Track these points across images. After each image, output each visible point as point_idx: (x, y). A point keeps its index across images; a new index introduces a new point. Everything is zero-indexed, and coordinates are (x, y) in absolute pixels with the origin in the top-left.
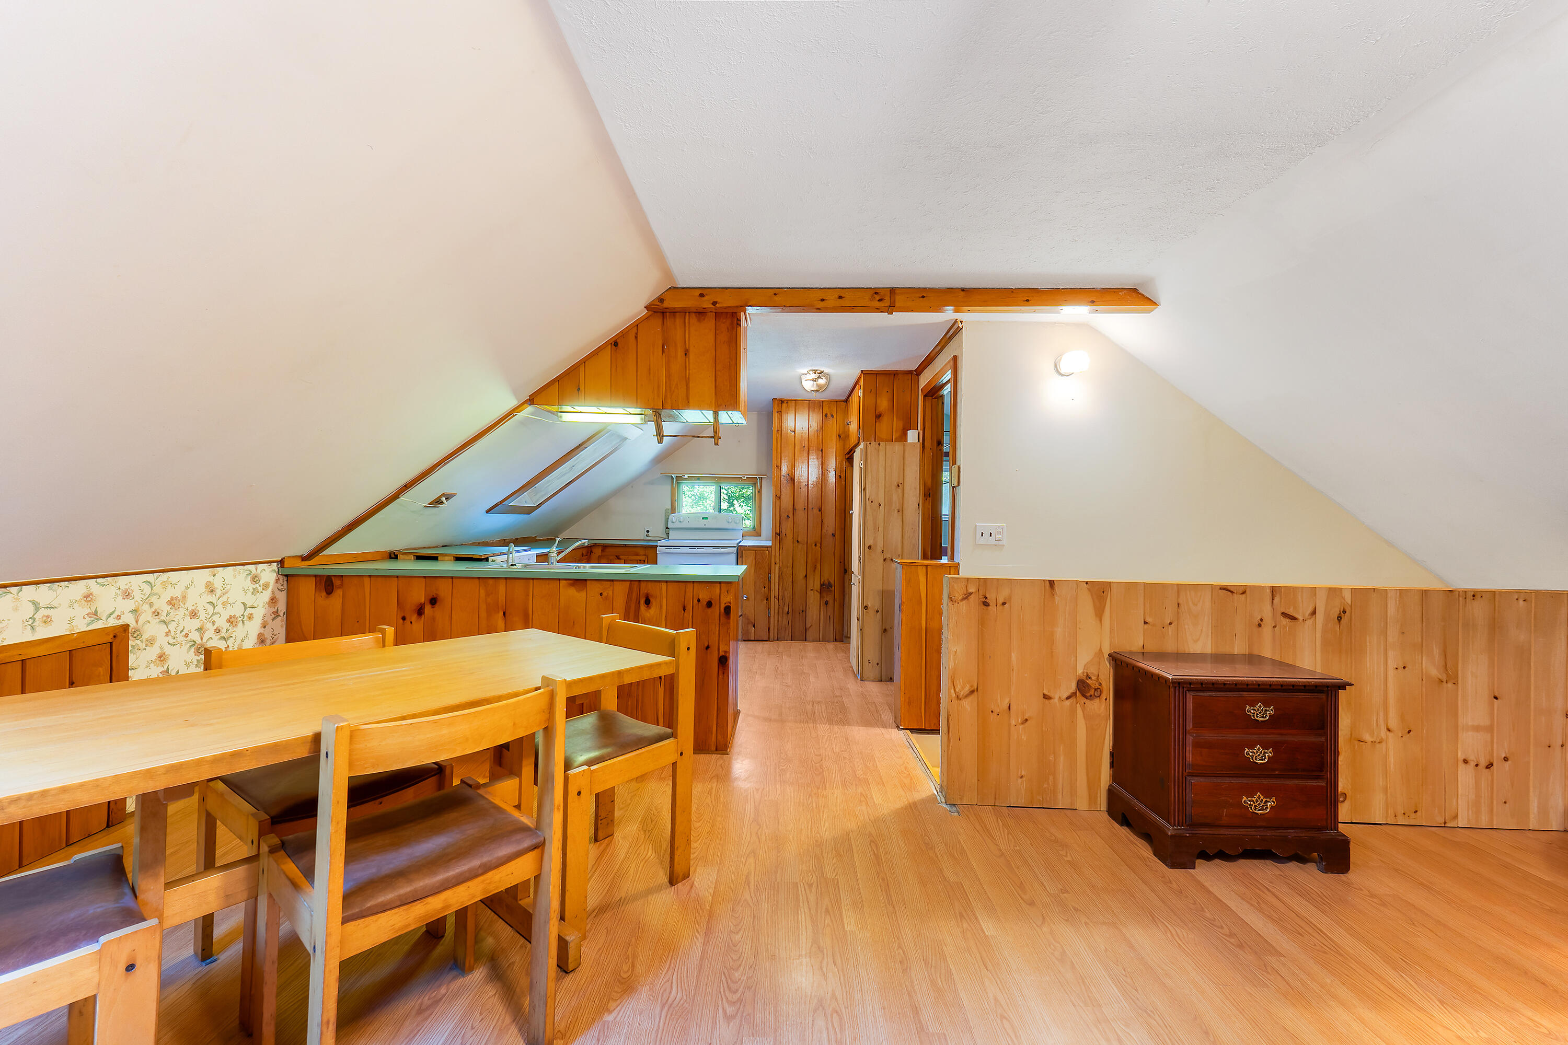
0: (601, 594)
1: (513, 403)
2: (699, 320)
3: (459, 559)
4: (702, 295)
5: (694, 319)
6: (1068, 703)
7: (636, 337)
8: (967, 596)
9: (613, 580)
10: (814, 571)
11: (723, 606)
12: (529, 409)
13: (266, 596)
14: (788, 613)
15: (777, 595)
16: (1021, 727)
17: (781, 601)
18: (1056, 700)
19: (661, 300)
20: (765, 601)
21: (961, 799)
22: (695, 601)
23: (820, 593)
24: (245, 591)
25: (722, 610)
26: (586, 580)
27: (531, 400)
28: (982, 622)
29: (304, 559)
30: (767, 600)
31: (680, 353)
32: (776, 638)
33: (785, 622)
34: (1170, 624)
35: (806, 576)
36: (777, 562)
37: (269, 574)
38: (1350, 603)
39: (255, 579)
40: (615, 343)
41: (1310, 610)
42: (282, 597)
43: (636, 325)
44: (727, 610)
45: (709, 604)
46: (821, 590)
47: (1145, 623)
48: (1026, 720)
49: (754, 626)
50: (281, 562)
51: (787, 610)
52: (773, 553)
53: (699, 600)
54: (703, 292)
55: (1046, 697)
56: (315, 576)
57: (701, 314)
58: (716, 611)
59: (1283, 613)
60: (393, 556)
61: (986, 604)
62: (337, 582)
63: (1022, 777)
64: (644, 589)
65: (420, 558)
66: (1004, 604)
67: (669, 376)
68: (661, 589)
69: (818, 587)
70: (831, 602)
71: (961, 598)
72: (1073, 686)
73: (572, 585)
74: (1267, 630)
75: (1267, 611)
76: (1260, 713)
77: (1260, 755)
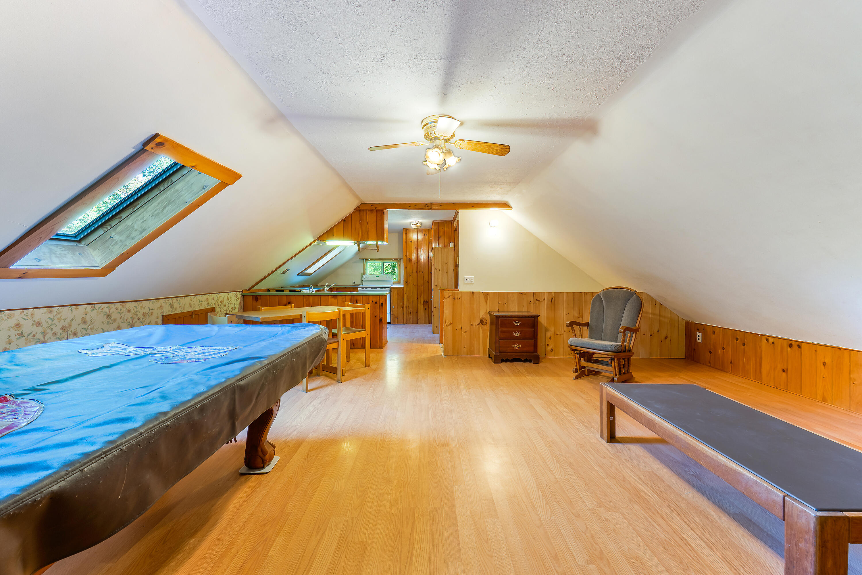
0: (342, 300)
1: (313, 240)
2: (371, 213)
3: (290, 291)
4: (372, 206)
5: (369, 213)
6: (477, 326)
7: (351, 218)
8: (449, 297)
9: (345, 296)
10: (421, 296)
11: (380, 303)
12: (317, 241)
13: (239, 302)
14: (411, 313)
15: (406, 306)
16: (465, 333)
17: (407, 308)
18: (474, 326)
19: (359, 207)
20: (402, 309)
21: (448, 354)
22: (372, 302)
23: (423, 305)
24: (235, 300)
25: (380, 304)
26: (337, 296)
27: (318, 239)
28: (453, 304)
29: (247, 290)
30: (402, 308)
31: (365, 223)
32: (406, 323)
33: (409, 317)
34: (506, 303)
35: (417, 298)
36: (406, 293)
37: (239, 295)
38: (554, 296)
39: (236, 297)
40: (344, 220)
41: (543, 299)
42: (242, 302)
43: (351, 214)
44: (382, 304)
45: (376, 303)
46: (423, 304)
47: (499, 303)
48: (466, 331)
49: (397, 319)
50: (242, 292)
51: (410, 312)
52: (404, 290)
53: (373, 302)
54: (372, 204)
55: (471, 325)
56: (252, 296)
57: (372, 211)
58: (378, 305)
59: (536, 300)
60: (269, 290)
61: (455, 299)
62: (259, 297)
63: (465, 347)
64: (355, 299)
65: (277, 291)
66: (460, 299)
67: (362, 231)
68: (361, 298)
69: (422, 302)
70: (427, 309)
71: (447, 297)
72: (479, 321)
73: (333, 297)
74: (532, 304)
75: (532, 299)
76: (517, 323)
77: (517, 334)
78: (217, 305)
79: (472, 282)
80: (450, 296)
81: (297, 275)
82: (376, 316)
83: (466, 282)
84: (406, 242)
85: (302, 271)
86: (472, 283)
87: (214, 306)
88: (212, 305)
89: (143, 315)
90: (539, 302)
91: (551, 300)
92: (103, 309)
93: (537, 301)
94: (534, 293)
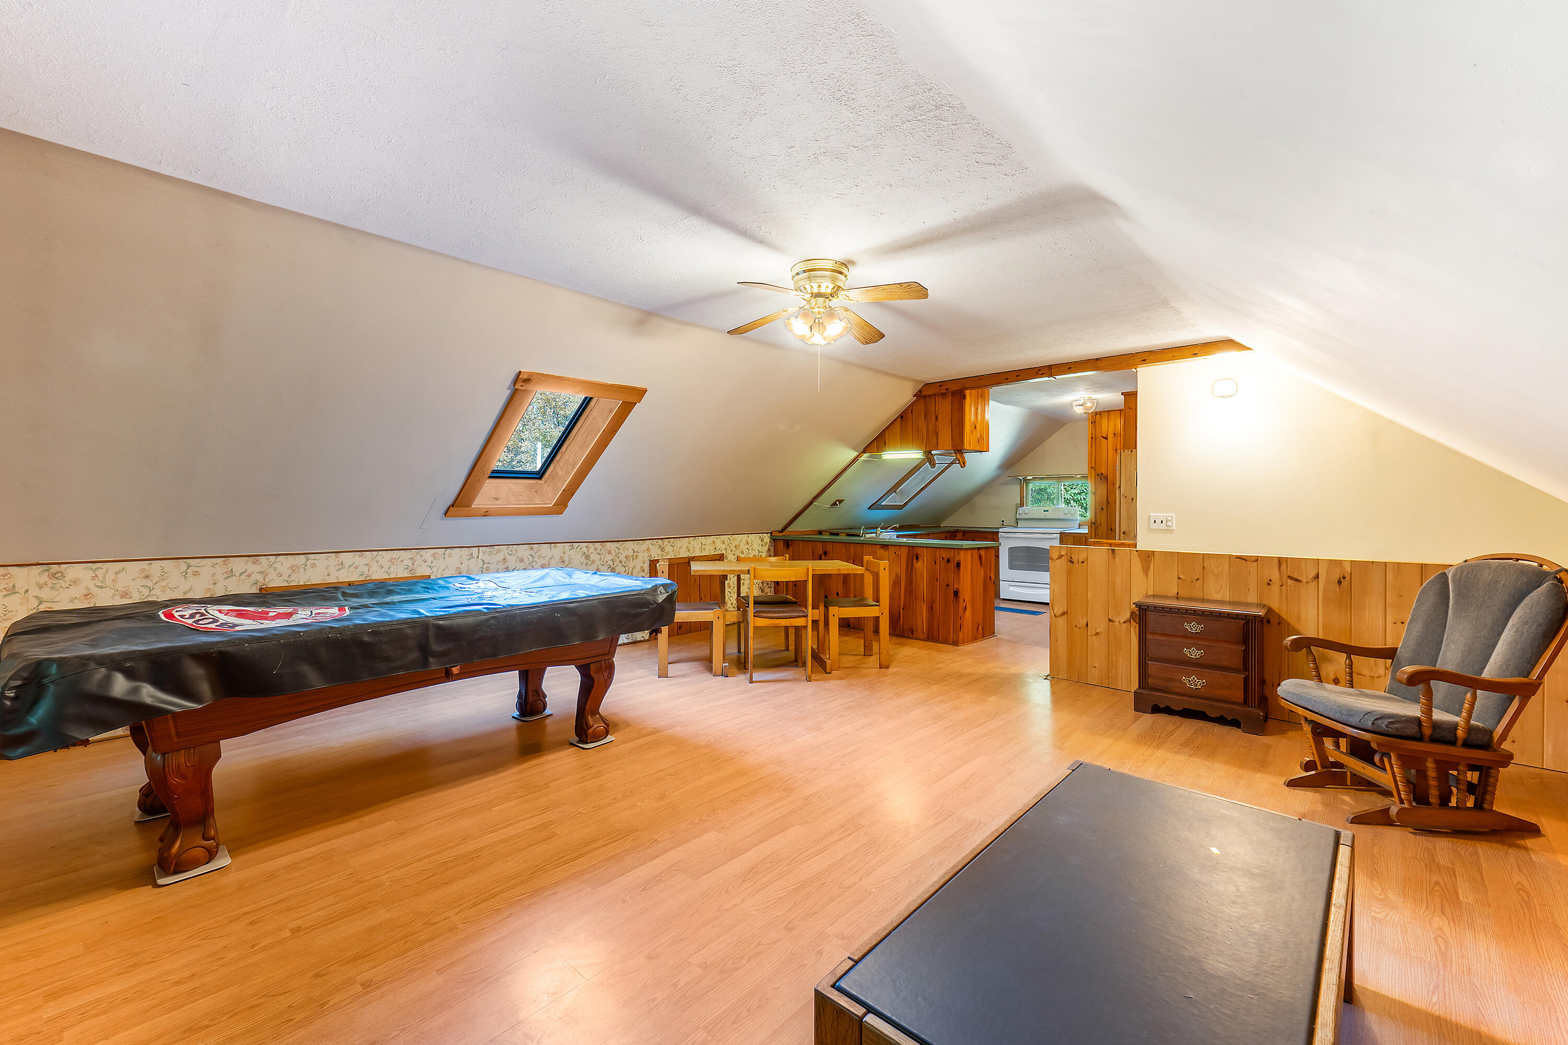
0: (895, 553)
1: (856, 454)
2: (943, 399)
3: (848, 535)
4: (941, 386)
5: (940, 399)
6: (1125, 625)
7: (912, 412)
8: (1060, 557)
9: (900, 546)
11: (955, 562)
12: (865, 456)
13: (766, 548)
16: (1094, 637)
18: (1117, 623)
19: (920, 391)
21: (1058, 676)
22: (941, 559)
24: (759, 545)
25: (955, 564)
26: (888, 545)
27: (864, 452)
28: (1069, 573)
29: (781, 532)
31: (933, 418)
34: (1197, 580)
37: (767, 538)
38: (1349, 571)
39: (762, 540)
40: (901, 416)
41: (1313, 574)
42: (772, 548)
43: (912, 405)
44: (958, 565)
45: (948, 561)
47: (1179, 578)
48: (1097, 633)
50: (771, 533)
53: (943, 558)
54: (941, 384)
55: (1110, 620)
56: (783, 540)
57: (944, 394)
58: (953, 565)
59: (1289, 576)
60: (820, 533)
61: (1072, 562)
62: (790, 543)
63: (1095, 667)
64: (915, 552)
65: (832, 534)
66: (1083, 562)
67: (928, 432)
68: (924, 551)
71: (1056, 558)
72: (1128, 615)
73: (882, 547)
74: (1275, 588)
75: (1275, 575)
76: (1193, 627)
77: (1194, 653)
78: (729, 551)
79: (1171, 528)
80: (1063, 555)
81: (868, 509)
82: (948, 585)
83: (1154, 526)
84: (1094, 439)
85: (875, 503)
86: (1169, 530)
87: (724, 552)
88: (721, 551)
89: (626, 557)
90: (1298, 583)
91: (1340, 582)
92: (581, 549)
93: (1292, 581)
94: (1280, 560)
